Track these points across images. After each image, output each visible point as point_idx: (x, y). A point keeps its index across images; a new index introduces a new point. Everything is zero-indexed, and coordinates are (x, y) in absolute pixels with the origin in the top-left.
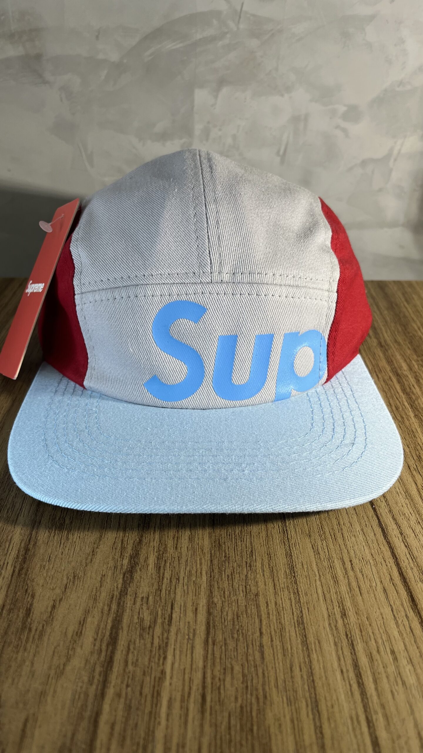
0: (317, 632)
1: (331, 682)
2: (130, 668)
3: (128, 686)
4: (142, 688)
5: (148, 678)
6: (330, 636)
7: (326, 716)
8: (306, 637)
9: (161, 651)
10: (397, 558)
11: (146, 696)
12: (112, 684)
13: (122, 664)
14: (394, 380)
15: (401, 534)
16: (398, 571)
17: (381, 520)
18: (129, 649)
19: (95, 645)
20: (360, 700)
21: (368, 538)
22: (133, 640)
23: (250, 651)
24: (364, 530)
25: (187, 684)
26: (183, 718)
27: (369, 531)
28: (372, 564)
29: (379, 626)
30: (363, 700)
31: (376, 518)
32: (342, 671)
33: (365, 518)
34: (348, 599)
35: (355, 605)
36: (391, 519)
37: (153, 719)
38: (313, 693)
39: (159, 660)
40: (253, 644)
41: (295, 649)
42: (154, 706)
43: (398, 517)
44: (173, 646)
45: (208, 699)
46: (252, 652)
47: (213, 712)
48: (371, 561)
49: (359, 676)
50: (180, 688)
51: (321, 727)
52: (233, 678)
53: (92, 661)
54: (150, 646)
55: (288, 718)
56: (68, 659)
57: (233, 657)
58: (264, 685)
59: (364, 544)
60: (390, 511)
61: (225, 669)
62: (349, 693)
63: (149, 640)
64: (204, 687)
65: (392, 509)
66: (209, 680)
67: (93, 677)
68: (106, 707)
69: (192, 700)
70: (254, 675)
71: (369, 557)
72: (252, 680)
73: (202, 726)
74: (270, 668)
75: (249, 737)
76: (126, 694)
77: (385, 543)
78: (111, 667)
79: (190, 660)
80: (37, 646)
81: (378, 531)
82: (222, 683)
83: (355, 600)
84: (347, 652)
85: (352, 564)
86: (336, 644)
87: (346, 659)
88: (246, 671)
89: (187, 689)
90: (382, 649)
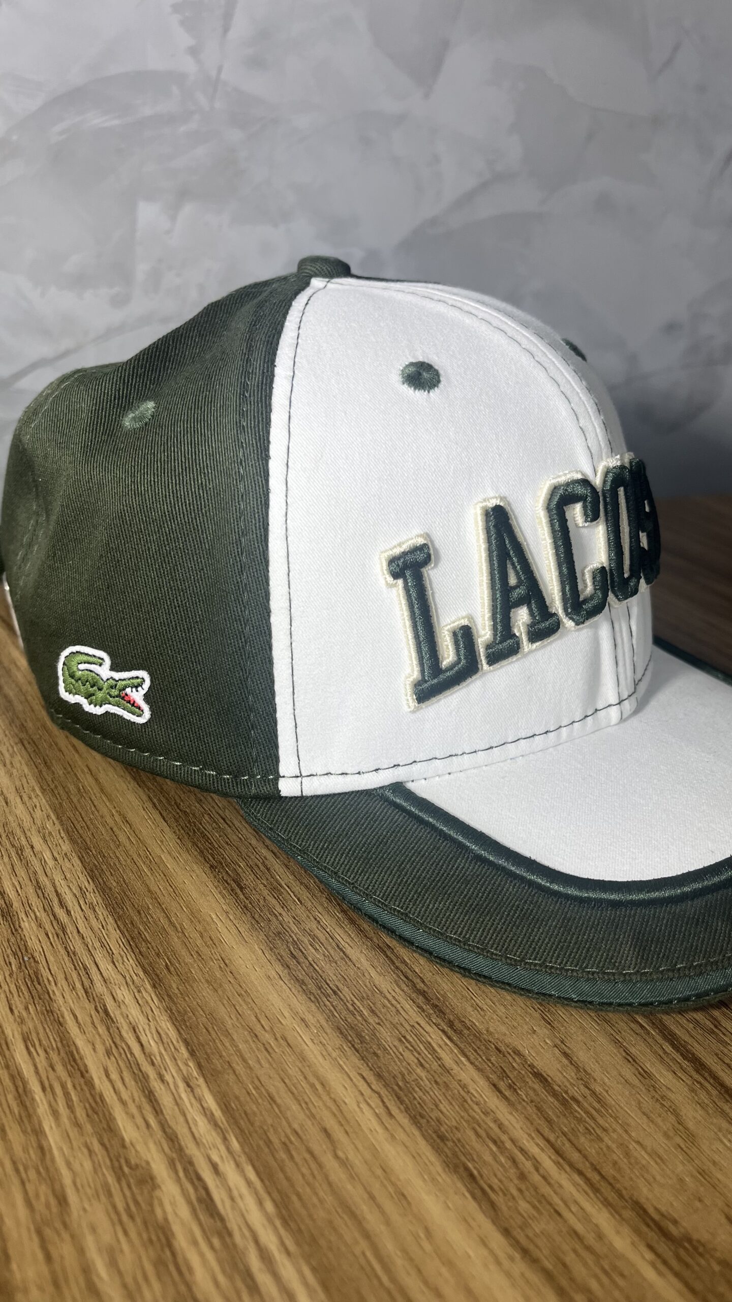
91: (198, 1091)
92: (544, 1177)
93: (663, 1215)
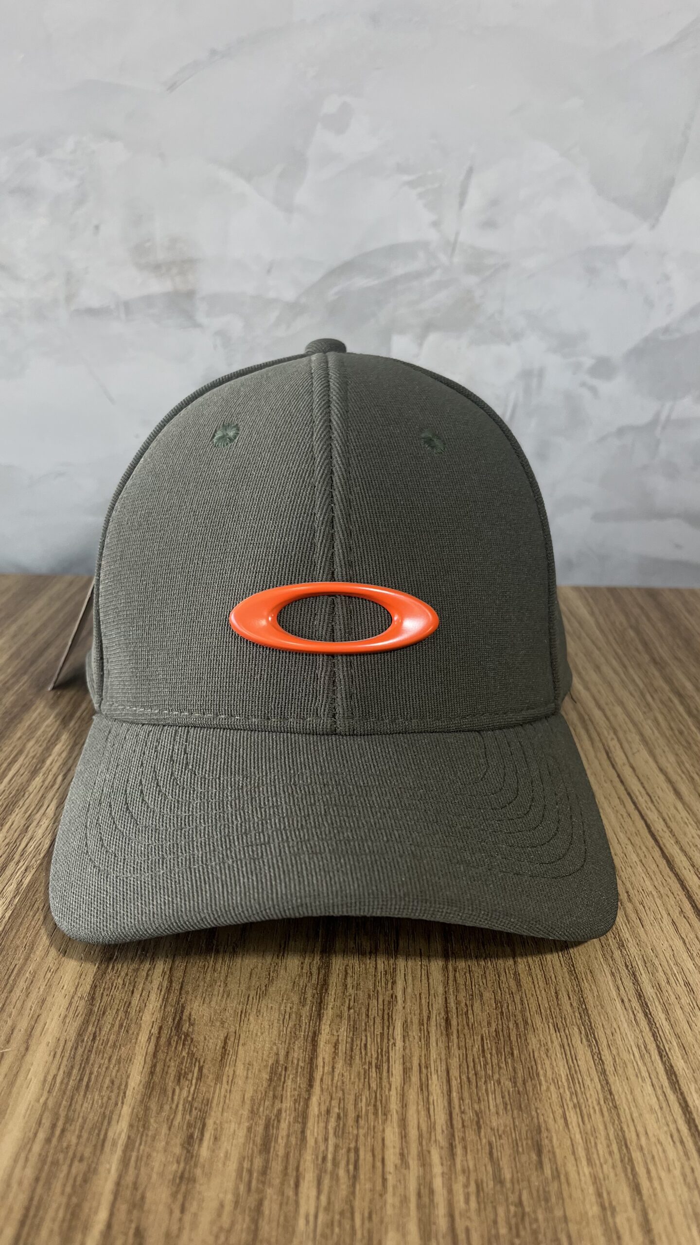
0: (587, 963)
1: (609, 1010)
2: (350, 991)
3: (349, 1008)
4: (368, 1010)
5: (375, 1002)
6: (605, 966)
7: (605, 1043)
8: (573, 966)
9: (389, 977)
10: (688, 891)
11: (374, 1018)
12: (330, 1006)
13: (340, 988)
14: (676, 701)
15: (693, 866)
16: (691, 903)
17: (666, 851)
18: (347, 973)
19: (302, 968)
20: (648, 1029)
21: (649, 869)
22: (351, 965)
23: (503, 978)
24: (643, 861)
25: (425, 1008)
26: (423, 1040)
27: (649, 862)
28: (655, 896)
29: (668, 959)
30: (651, 1029)
31: (658, 849)
32: (623, 1001)
33: (644, 849)
34: (626, 930)
35: (636, 936)
36: (679, 851)
37: (385, 1041)
38: (587, 1021)
39: (386, 984)
40: (505, 972)
41: (560, 977)
42: (385, 1028)
43: (687, 849)
44: (403, 972)
45: (454, 1022)
46: (505, 980)
47: (462, 1036)
48: (654, 893)
49: (645, 1006)
50: (417, 1012)
51: (600, 1053)
52: (483, 1004)
53: (301, 984)
54: (374, 971)
55: (556, 1043)
56: (271, 981)
57: (481, 984)
58: (523, 1011)
59: (643, 875)
60: (677, 842)
61: (472, 995)
62: (634, 1022)
63: (371, 965)
64: (447, 1012)
65: (680, 839)
66: (452, 1005)
67: (305, 999)
68: (325, 1029)
69: (433, 1022)
70: (509, 1002)
71: (651, 888)
72: (508, 1006)
73: (448, 1048)
74: (529, 996)
75: (509, 1061)
76: (349, 1016)
77: (671, 874)
78: (326, 990)
79: (427, 985)
80: (229, 967)
81: (663, 863)
82: (470, 1008)
83: (636, 932)
84: (628, 983)
85: (629, 896)
86: (613, 974)
87: (627, 989)
88: (499, 998)
89: (425, 1014)
90: (672, 980)
91: (27, 873)
92: (147, 975)
93: (190, 1019)
